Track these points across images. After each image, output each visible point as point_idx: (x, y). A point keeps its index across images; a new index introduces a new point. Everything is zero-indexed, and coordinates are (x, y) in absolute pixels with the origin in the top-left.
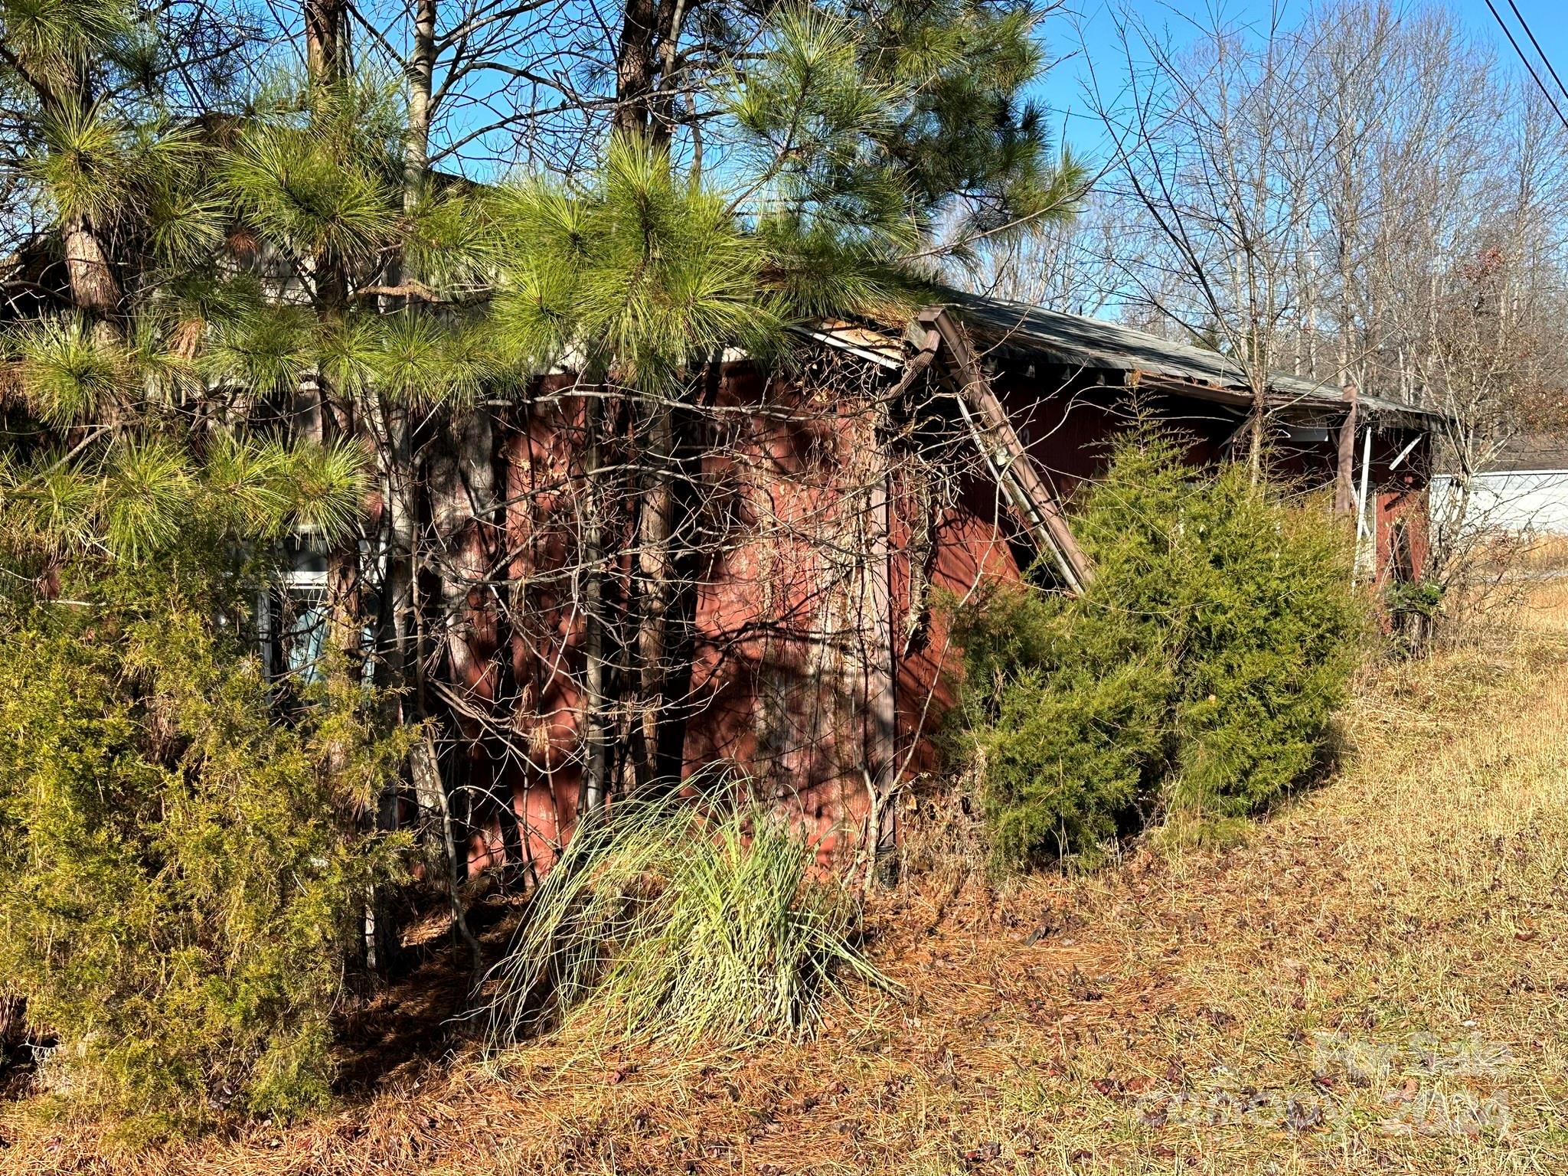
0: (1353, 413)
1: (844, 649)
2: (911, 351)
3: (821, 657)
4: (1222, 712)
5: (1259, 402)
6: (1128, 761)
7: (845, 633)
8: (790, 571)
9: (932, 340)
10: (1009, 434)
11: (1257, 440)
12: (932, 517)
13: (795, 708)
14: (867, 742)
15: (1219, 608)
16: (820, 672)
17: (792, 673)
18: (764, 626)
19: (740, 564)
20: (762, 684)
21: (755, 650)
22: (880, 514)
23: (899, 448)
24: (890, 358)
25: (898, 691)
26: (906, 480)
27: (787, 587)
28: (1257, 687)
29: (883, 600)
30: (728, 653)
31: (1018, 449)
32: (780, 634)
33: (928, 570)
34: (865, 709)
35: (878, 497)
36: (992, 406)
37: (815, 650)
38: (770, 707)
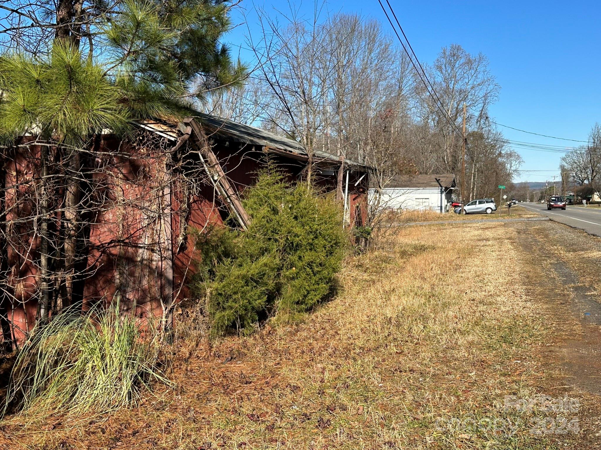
0: (342, 165)
1: (153, 251)
2: (180, 134)
3: (143, 254)
4: (297, 273)
5: (310, 160)
6: (263, 293)
7: (153, 244)
8: (130, 219)
9: (189, 130)
10: (219, 168)
11: (309, 174)
12: (189, 199)
13: (132, 274)
14: (162, 288)
15: (296, 235)
16: (143, 260)
17: (131, 260)
18: (119, 241)
19: (109, 216)
20: (118, 265)
21: (115, 251)
22: (168, 198)
23: (175, 171)
24: (172, 136)
25: (175, 267)
26: (178, 184)
27: (129, 226)
28: (310, 265)
29: (169, 231)
30: (104, 252)
31: (222, 174)
32: (126, 244)
33: (187, 220)
34: (161, 275)
35: (167, 191)
36: (212, 157)
37: (141, 251)
38: (121, 274)
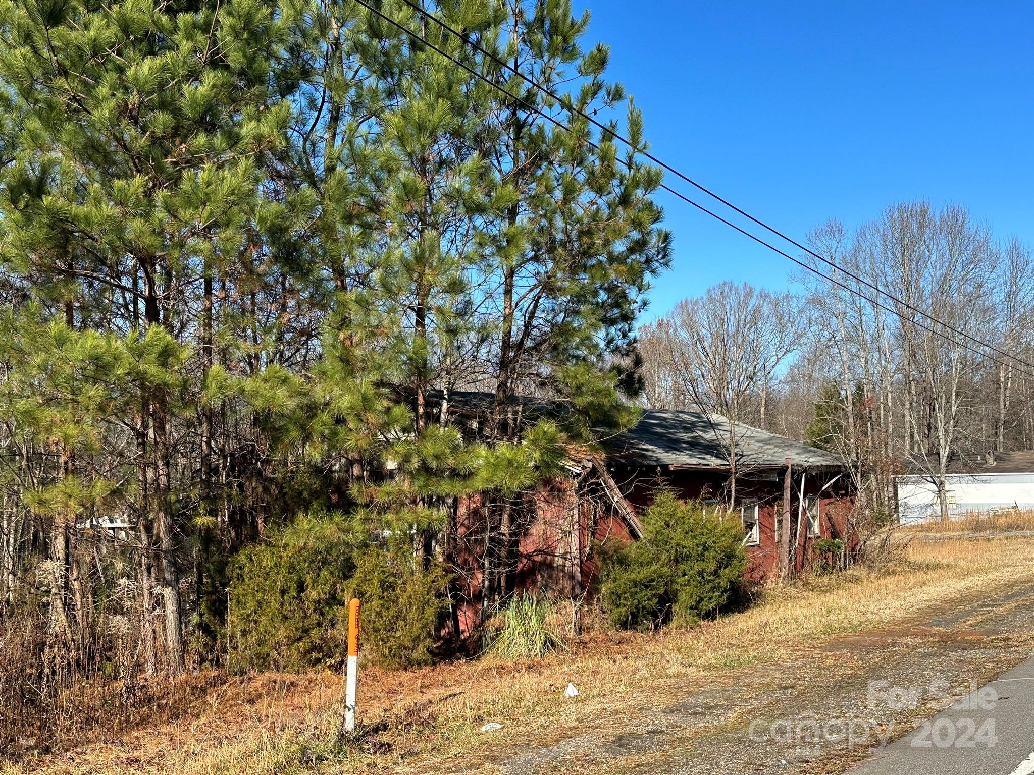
0: (789, 470)
1: (566, 559)
2: (584, 468)
3: (558, 561)
4: (689, 581)
5: (733, 470)
6: (654, 595)
7: (566, 553)
8: (549, 533)
9: (590, 465)
10: (617, 491)
11: (733, 485)
12: (595, 517)
13: (550, 577)
14: (573, 588)
15: (684, 547)
16: (558, 566)
17: (550, 566)
18: (540, 551)
19: (533, 531)
20: (539, 570)
21: (538, 558)
22: (576, 517)
23: (581, 496)
24: (578, 470)
25: (582, 571)
26: (585, 505)
27: (547, 539)
28: (701, 573)
29: (577, 544)
30: (529, 559)
31: (620, 495)
32: (546, 553)
33: (593, 534)
34: (572, 577)
35: (576, 511)
36: (612, 482)
37: (556, 559)
38: (542, 576)
